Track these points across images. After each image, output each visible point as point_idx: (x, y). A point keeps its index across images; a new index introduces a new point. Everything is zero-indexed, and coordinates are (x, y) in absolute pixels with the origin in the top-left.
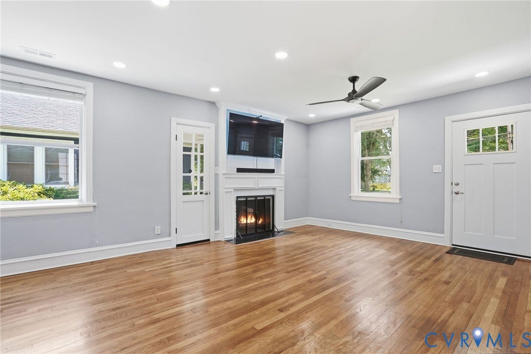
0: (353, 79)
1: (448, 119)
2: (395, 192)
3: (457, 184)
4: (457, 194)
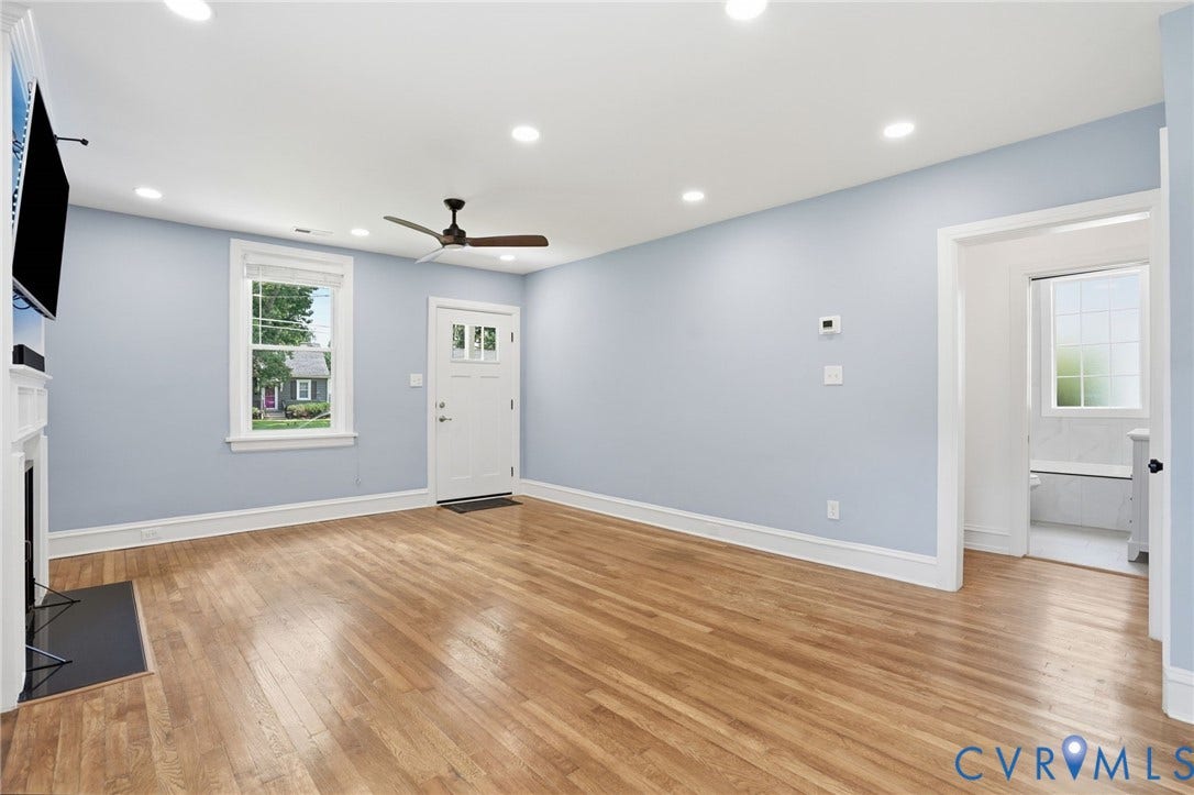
0: (455, 205)
1: (434, 301)
2: (340, 425)
3: (442, 406)
4: (442, 420)
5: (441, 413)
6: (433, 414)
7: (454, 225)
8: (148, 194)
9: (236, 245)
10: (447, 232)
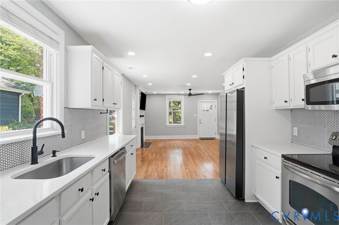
0: (190, 90)
2: (183, 123)
3: (200, 120)
4: (200, 123)
5: (200, 121)
6: (198, 121)
7: (190, 93)
8: (155, 93)
9: (167, 96)
10: (189, 94)
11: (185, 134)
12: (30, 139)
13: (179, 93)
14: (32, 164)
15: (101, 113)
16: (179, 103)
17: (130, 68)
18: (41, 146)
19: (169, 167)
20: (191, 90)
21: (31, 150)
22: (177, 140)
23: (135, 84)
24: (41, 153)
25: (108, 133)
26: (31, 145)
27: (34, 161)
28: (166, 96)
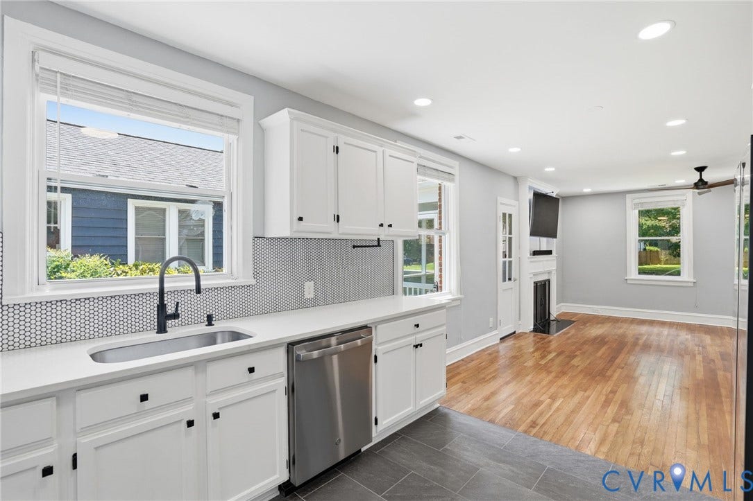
7: (701, 180)
10: (698, 184)
11: (696, 308)
12: (152, 291)
13: (670, 184)
14: (157, 333)
15: (354, 247)
16: (673, 214)
17: (459, 138)
18: (173, 305)
19: (561, 400)
20: (706, 170)
21: (156, 309)
22: (663, 324)
23: (516, 175)
24: (175, 316)
25: (400, 290)
26: (157, 302)
27: (162, 329)
28: (627, 195)
